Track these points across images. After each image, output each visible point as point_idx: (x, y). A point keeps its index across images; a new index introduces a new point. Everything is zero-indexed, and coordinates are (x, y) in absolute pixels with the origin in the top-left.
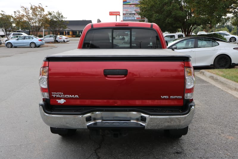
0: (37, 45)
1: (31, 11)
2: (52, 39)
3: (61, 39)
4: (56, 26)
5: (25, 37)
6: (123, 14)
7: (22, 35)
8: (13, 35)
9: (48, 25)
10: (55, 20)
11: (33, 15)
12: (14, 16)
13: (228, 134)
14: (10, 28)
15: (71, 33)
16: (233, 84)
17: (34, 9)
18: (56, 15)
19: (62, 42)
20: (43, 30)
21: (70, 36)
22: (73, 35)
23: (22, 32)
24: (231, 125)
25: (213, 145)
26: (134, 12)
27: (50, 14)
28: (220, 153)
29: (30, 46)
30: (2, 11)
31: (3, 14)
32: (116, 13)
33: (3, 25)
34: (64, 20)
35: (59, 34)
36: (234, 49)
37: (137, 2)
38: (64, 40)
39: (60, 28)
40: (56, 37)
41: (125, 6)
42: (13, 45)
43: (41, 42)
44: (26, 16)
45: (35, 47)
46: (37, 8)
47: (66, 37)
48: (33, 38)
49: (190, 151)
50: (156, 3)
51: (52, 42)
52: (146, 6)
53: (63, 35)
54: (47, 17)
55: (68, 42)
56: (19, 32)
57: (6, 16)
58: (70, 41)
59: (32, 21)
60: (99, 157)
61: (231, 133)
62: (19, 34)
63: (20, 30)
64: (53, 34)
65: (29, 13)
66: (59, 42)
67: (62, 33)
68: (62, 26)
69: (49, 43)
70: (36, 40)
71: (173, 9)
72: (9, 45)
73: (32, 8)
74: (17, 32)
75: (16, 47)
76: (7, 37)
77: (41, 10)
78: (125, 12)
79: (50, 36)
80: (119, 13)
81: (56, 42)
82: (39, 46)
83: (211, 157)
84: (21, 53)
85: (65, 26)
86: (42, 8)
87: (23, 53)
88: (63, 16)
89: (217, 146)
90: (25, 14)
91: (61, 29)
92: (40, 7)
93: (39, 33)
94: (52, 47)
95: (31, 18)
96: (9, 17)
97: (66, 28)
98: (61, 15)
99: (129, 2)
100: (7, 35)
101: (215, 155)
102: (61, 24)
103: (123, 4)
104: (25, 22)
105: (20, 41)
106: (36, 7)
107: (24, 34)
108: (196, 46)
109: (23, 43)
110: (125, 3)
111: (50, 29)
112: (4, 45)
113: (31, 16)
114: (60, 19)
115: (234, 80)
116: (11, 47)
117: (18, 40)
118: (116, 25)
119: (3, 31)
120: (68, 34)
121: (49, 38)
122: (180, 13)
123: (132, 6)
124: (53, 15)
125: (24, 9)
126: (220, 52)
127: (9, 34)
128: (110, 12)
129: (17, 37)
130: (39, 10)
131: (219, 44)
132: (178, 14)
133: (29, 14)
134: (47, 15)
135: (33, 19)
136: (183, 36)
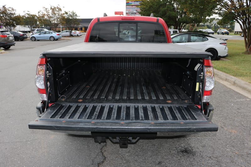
0: (55, 39)
1: (51, 11)
2: (68, 34)
3: (75, 33)
4: (71, 23)
5: (46, 32)
6: (126, 13)
7: (44, 30)
8: (37, 31)
9: (65, 22)
10: (71, 18)
11: (52, 14)
12: (37, 15)
13: (230, 127)
14: (34, 25)
15: (83, 29)
16: (223, 75)
17: (53, 10)
18: (71, 14)
19: (76, 36)
20: (61, 26)
21: (83, 31)
22: (85, 30)
23: (44, 28)
24: (230, 117)
25: (219, 141)
26: (135, 12)
27: (66, 13)
28: (228, 151)
29: (50, 39)
30: (28, 11)
31: (29, 14)
32: (120, 13)
33: (29, 23)
34: (77, 18)
35: (74, 29)
36: (220, 44)
37: (138, 3)
39: (75, 24)
40: (71, 32)
41: (128, 6)
42: (36, 38)
43: (58, 36)
44: (47, 15)
45: (54, 40)
46: (55, 9)
47: (79, 32)
48: (52, 33)
49: (198, 148)
50: (154, 4)
51: (68, 36)
52: (145, 7)
53: (77, 30)
54: (64, 15)
55: (81, 36)
56: (43, 28)
57: (31, 15)
58: (83, 35)
59: (52, 19)
60: (105, 158)
61: (232, 126)
62: (42, 30)
63: (43, 26)
64: (69, 29)
65: (49, 12)
66: (73, 35)
67: (76, 29)
68: (76, 23)
69: (65, 36)
70: (55, 34)
71: (167, 10)
72: (33, 39)
73: (51, 8)
74: (41, 28)
75: (38, 40)
76: (32, 33)
77: (59, 10)
78: (127, 12)
79: (67, 32)
80: (122, 13)
81: (71, 36)
82: (57, 40)
83: (220, 156)
84: (42, 46)
85: (79, 23)
86: (60, 9)
87: (43, 46)
88: (77, 15)
89: (223, 142)
90: (46, 13)
91: (75, 26)
93: (57, 29)
94: (67, 40)
95: (51, 16)
96: (33, 16)
97: (80, 25)
98: (75, 14)
99: (131, 4)
100: (32, 30)
101: (223, 154)
102: (75, 22)
103: (126, 5)
104: (46, 20)
105: (42, 35)
106: (55, 7)
107: (46, 30)
108: (189, 41)
109: (44, 37)
110: (128, 4)
111: (66, 26)
112: (29, 39)
113: (51, 15)
114: (75, 17)
115: (224, 71)
116: (35, 41)
117: (40, 34)
118: (122, 19)
119: (29, 27)
120: (81, 29)
121: (66, 33)
122: (173, 14)
123: (133, 6)
124: (68, 14)
125: (45, 9)
126: (209, 46)
127: (34, 30)
128: (115, 12)
129: (40, 32)
130: (57, 10)
131: (208, 40)
132: (172, 14)
133: (49, 14)
134: (64, 14)
135: (52, 17)
136: (177, 32)
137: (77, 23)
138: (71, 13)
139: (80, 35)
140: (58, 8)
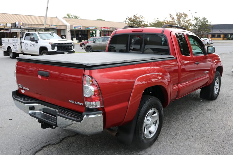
1: (176, 18)
3: (204, 41)
15: (222, 36)
17: (179, 16)
19: (205, 44)
21: (222, 39)
22: (225, 38)
27: (196, 19)
34: (208, 24)
38: (207, 42)
39: (204, 31)
46: (182, 15)
47: (210, 40)
58: (214, 44)
73: (177, 15)
85: (209, 30)
86: (187, 15)
88: (208, 21)
91: (205, 33)
92: (184, 13)
98: (206, 20)
118: (133, 31)
124: (198, 20)
130: (183, 16)
137: (207, 29)
138: (201, 19)
139: (211, 44)
140: (184, 14)
